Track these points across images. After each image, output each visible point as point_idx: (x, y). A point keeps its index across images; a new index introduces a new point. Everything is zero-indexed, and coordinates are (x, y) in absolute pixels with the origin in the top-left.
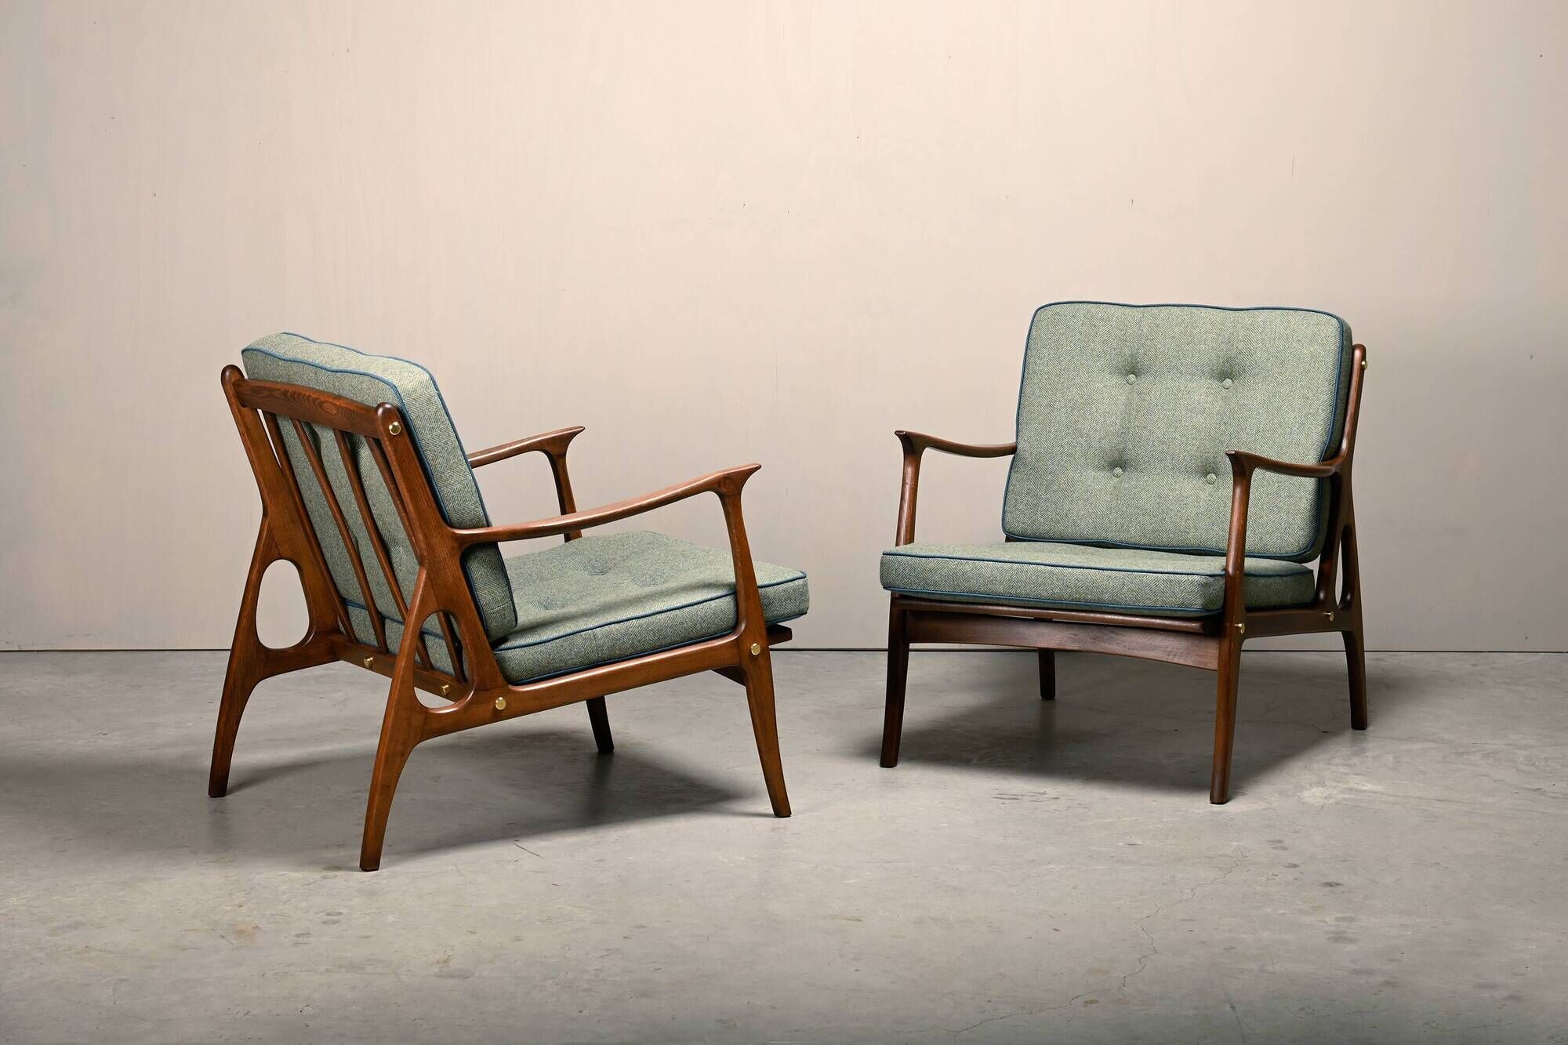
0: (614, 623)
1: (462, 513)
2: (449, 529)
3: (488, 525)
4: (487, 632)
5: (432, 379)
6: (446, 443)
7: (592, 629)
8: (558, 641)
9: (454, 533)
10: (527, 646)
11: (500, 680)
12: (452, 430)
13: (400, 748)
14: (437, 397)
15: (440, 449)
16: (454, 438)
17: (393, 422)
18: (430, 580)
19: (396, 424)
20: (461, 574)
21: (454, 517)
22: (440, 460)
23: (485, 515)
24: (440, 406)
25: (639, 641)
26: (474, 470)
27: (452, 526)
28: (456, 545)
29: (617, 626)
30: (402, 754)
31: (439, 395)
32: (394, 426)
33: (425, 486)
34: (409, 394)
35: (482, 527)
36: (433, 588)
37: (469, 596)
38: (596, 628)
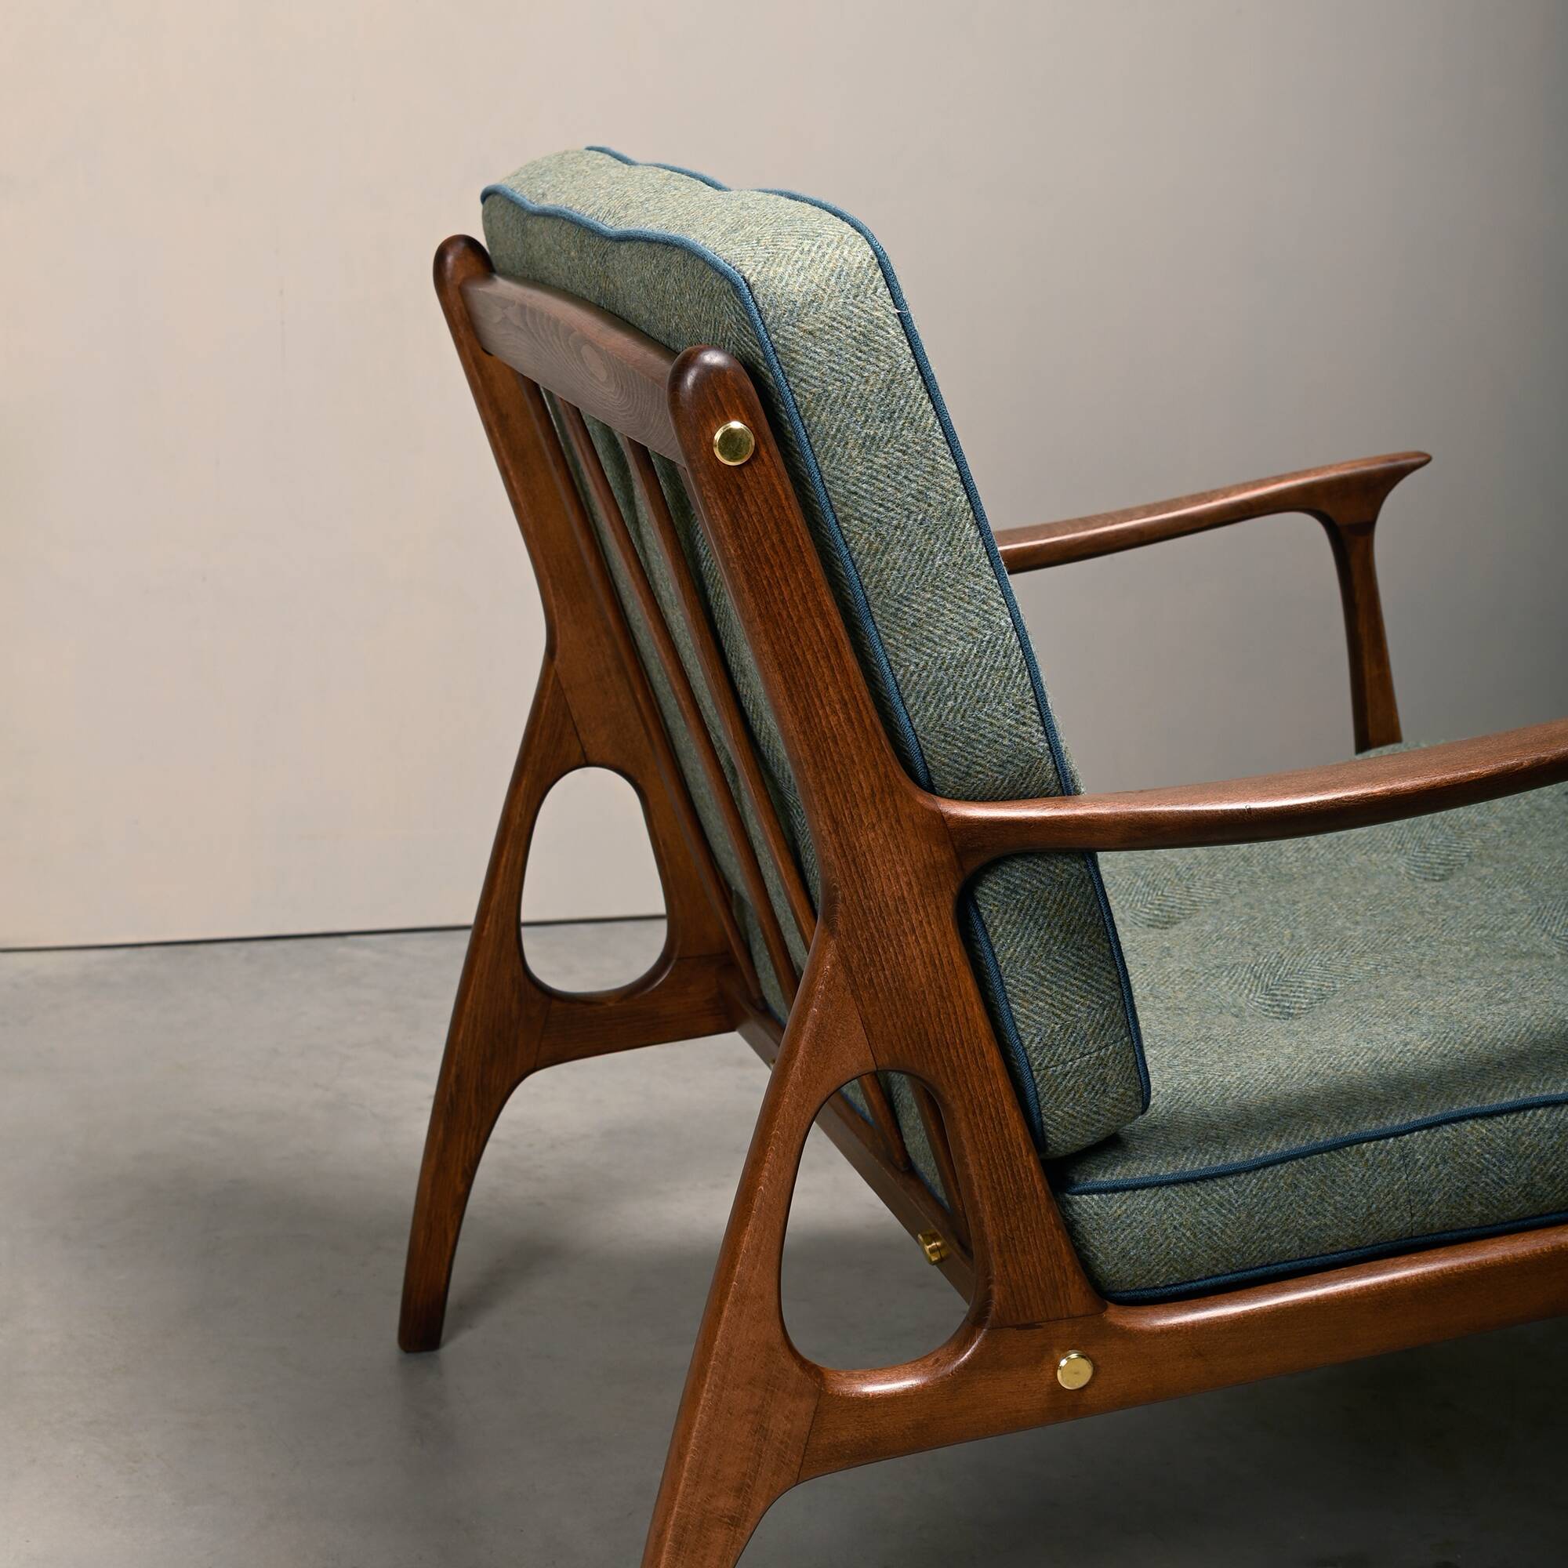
0: (1474, 1116)
1: (969, 742)
2: (922, 799)
3: (1064, 787)
4: (1037, 1136)
5: (883, 264)
6: (921, 496)
7: (1397, 1135)
8: (1281, 1169)
9: (942, 819)
10: (1176, 1183)
11: (1076, 1296)
12: (944, 450)
13: (725, 1503)
14: (895, 331)
15: (897, 516)
16: (953, 482)
17: (728, 420)
18: (849, 971)
19: (736, 425)
20: (957, 954)
21: (939, 754)
22: (898, 554)
23: (1054, 750)
24: (907, 363)
25: (1553, 1177)
26: (1016, 581)
27: (931, 789)
28: (943, 856)
29: (1482, 1128)
30: (734, 1522)
31: (904, 320)
32: (729, 435)
33: (839, 654)
34: (796, 314)
35: (1040, 794)
36: (858, 998)
37: (983, 1026)
38: (1411, 1131)
